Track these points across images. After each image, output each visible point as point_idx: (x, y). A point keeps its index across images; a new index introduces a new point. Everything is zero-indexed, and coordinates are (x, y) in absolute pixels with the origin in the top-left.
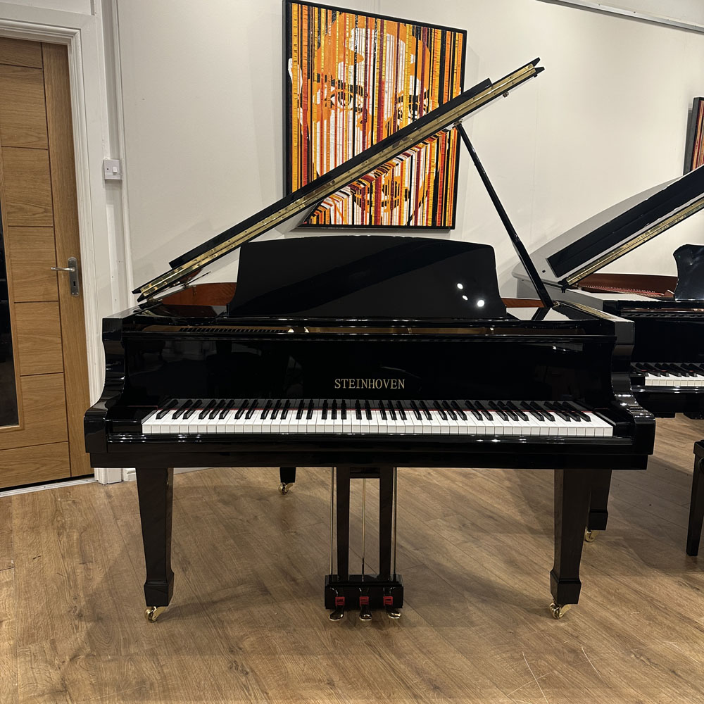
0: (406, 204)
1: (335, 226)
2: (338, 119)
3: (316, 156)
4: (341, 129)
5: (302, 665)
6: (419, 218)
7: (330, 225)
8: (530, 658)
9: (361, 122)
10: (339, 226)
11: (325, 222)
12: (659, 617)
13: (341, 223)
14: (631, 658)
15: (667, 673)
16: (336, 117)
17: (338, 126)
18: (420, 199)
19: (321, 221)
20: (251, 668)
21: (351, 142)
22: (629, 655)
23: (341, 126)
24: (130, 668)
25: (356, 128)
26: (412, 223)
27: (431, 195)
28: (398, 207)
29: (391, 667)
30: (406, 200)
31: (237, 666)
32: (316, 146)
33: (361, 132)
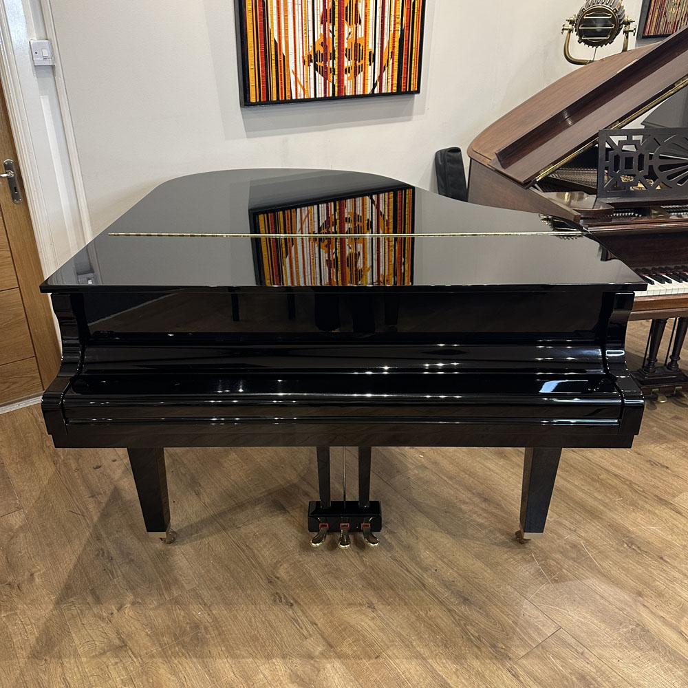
0: (370, 69)
1: (297, 101)
3: (272, 20)
5: (339, 589)
6: (384, 84)
7: (291, 100)
8: (540, 559)
10: (300, 100)
11: (285, 97)
12: (640, 502)
13: (302, 97)
14: (625, 548)
15: (656, 560)
19: (282, 97)
20: (294, 599)
22: (622, 545)
24: (180, 613)
26: (376, 91)
27: (396, 57)
28: (362, 73)
29: (420, 582)
30: (370, 65)
31: (280, 597)
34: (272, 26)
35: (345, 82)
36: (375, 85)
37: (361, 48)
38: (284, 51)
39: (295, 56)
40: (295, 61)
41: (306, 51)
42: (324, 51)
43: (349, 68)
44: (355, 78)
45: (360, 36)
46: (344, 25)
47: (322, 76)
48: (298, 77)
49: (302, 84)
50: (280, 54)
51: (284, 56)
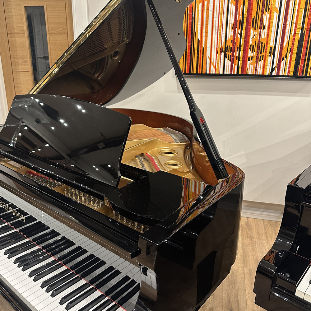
0: (270, 59)
1: (210, 74)
3: (197, 27)
4: (218, 6)
6: (281, 69)
7: (206, 74)
10: (213, 75)
11: (202, 72)
13: (214, 73)
17: (216, 4)
18: (284, 55)
19: (199, 71)
21: (225, 15)
23: (218, 4)
25: (230, 4)
26: (274, 73)
27: (295, 52)
28: (262, 61)
30: (270, 56)
32: (198, 20)
33: (234, 7)
34: (197, 31)
35: (248, 66)
36: (273, 69)
37: (263, 45)
38: (203, 45)
39: (211, 48)
40: (211, 51)
41: (219, 45)
42: (233, 46)
43: (252, 57)
44: (257, 64)
45: (263, 37)
46: (250, 30)
47: (230, 61)
48: (212, 60)
49: (215, 65)
50: (201, 46)
51: (203, 48)
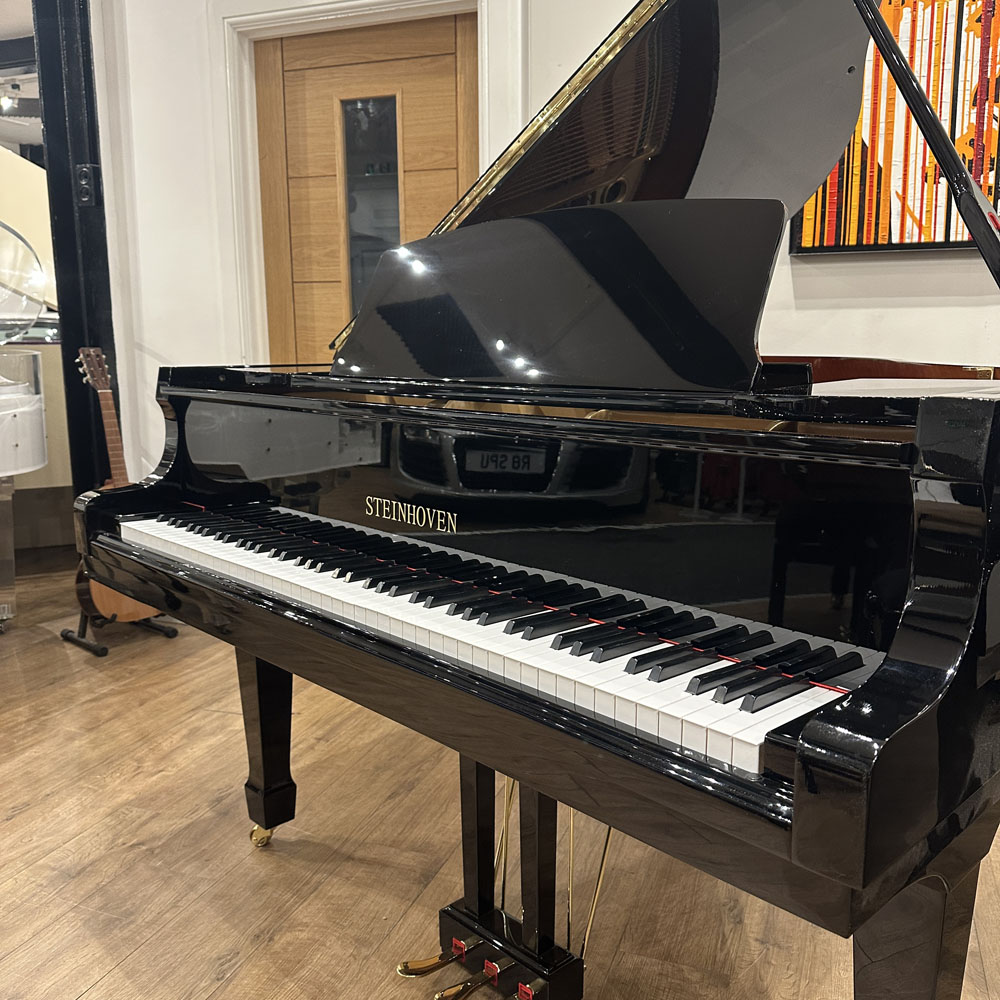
1: (902, 246)
2: (919, 23)
4: (926, 44)
7: (890, 246)
9: (979, 20)
10: (911, 246)
11: (876, 239)
13: (915, 240)
16: (914, 21)
17: (918, 36)
19: (868, 238)
20: (235, 975)
21: (949, 65)
23: (926, 36)
24: (150, 889)
25: (964, 34)
31: (230, 961)
33: (978, 41)
38: (880, 160)
39: (906, 166)
40: (905, 175)
42: (976, 155)
48: (909, 203)
49: (918, 217)
50: (872, 164)
51: (880, 169)
